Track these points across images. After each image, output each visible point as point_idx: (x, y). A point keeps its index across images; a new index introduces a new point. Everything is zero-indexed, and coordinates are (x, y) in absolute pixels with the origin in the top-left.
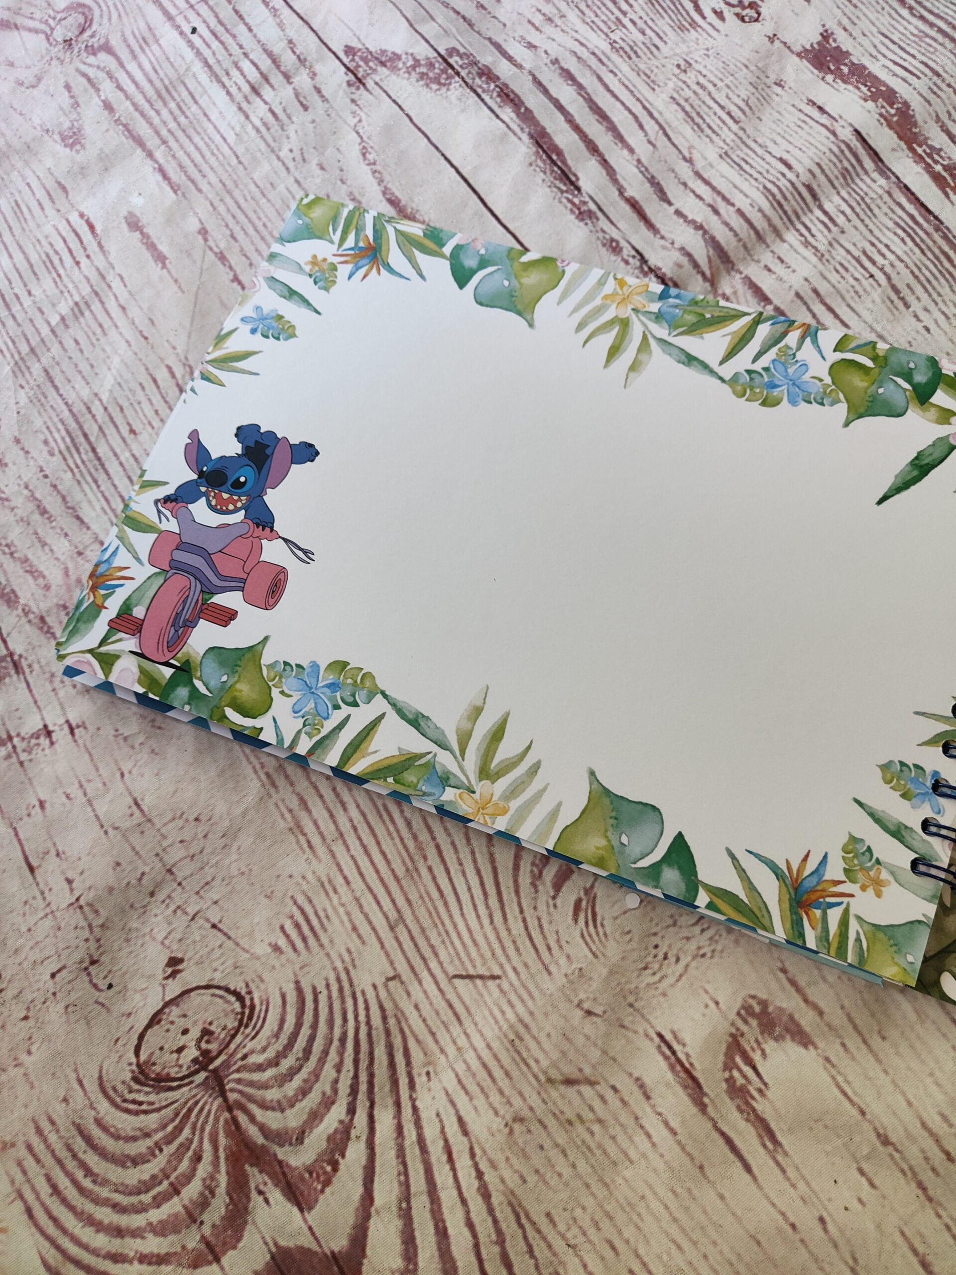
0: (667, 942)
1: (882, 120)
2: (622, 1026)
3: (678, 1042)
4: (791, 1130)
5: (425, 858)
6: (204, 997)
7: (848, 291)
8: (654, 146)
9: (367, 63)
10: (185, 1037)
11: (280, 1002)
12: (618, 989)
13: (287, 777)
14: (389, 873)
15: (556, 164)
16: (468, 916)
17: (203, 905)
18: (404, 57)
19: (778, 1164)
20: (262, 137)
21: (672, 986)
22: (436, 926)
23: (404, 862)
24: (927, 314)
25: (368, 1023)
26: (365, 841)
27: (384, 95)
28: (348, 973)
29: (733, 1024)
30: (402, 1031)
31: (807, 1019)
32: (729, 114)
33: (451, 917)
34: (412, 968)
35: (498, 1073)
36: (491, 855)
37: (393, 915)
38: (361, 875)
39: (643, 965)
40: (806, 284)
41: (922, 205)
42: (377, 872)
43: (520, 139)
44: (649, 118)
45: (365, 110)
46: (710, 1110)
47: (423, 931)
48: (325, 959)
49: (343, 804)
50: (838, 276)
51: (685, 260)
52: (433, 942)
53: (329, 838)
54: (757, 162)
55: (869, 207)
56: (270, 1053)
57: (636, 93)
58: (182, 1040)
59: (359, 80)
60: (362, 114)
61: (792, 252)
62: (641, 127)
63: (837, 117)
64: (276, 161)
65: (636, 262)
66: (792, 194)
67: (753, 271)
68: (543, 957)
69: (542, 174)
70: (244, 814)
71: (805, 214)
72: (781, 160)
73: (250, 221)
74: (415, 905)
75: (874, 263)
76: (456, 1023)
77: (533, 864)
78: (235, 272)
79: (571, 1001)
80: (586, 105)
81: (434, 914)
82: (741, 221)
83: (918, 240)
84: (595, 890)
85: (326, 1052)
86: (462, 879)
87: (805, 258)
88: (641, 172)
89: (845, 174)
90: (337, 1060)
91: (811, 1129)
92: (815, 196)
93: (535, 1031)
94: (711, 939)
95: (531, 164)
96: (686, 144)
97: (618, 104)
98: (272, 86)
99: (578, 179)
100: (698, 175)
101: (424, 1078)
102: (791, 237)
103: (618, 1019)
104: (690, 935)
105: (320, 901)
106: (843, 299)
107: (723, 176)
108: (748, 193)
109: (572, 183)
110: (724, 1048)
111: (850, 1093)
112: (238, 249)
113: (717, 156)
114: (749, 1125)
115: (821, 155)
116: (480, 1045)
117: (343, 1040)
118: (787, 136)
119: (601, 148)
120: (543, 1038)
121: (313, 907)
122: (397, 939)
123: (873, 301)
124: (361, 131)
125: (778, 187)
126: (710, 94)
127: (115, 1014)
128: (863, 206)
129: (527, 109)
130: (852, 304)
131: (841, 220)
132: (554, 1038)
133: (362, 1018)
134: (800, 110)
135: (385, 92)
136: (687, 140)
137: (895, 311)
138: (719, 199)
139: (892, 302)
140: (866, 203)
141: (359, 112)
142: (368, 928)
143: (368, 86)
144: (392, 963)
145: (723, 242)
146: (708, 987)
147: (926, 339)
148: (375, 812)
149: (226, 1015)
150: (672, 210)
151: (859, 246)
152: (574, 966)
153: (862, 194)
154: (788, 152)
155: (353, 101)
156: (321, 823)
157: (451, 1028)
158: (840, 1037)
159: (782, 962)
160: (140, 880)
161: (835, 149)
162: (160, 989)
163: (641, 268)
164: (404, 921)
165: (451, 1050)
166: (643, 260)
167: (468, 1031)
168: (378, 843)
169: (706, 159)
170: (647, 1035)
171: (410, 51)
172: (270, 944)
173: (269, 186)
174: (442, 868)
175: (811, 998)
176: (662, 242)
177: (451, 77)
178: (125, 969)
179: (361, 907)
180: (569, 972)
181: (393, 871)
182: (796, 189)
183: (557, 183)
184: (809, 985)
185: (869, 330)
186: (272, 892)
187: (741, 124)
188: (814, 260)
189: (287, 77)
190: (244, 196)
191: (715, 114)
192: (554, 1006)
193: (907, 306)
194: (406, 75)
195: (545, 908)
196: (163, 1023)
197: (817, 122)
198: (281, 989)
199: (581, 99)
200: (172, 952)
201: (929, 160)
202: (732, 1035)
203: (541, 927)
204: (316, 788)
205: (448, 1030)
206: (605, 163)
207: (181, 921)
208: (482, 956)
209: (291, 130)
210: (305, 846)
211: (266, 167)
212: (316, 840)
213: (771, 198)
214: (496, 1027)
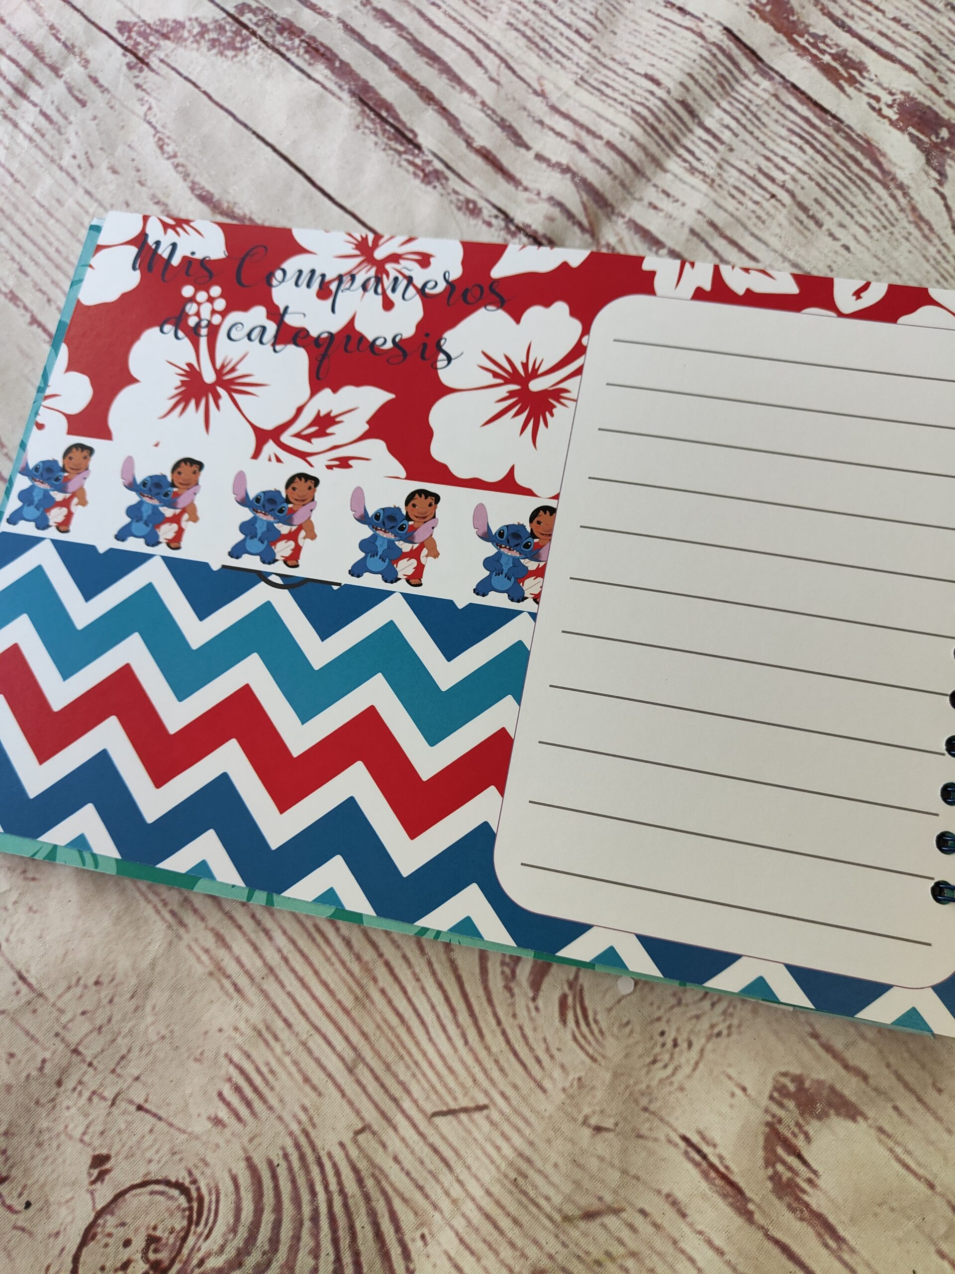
0: (674, 1027)
1: (754, 12)
2: (640, 1136)
3: (708, 1143)
4: (853, 1220)
5: (375, 980)
6: (142, 1198)
7: (749, 218)
8: (498, 83)
9: (146, 38)
10: (128, 1249)
11: (231, 1188)
12: (627, 1094)
13: (195, 911)
14: (336, 1006)
15: (387, 122)
16: (437, 1040)
17: (121, 1085)
18: (188, 24)
19: (846, 1264)
20: (37, 146)
21: (689, 1077)
22: (402, 1058)
23: (350, 989)
24: (843, 230)
25: (342, 1191)
26: (301, 973)
27: (173, 73)
28: (307, 1134)
29: (767, 1111)
30: (384, 1193)
31: (850, 1088)
32: (577, 32)
33: (417, 1044)
34: (383, 1114)
35: (505, 1223)
36: (452, 962)
37: (349, 1055)
38: (303, 1013)
39: (651, 1059)
40: (700, 217)
41: (816, 104)
42: (321, 1006)
43: (340, 99)
44: (486, 52)
45: (154, 94)
46: (757, 1216)
47: (388, 1067)
48: (277, 1123)
49: (266, 932)
50: (734, 202)
51: (556, 212)
52: (402, 1077)
53: (257, 976)
54: (619, 83)
55: (755, 116)
56: (230, 1252)
57: (466, 24)
58: (125, 1254)
59: (141, 60)
60: (151, 100)
61: (678, 182)
62: (479, 63)
63: (702, 17)
64: (58, 173)
65: (500, 223)
66: (665, 113)
67: (636, 212)
68: (533, 1072)
69: (372, 136)
70: (153, 965)
71: (684, 135)
72: (646, 76)
73: (40, 249)
74: (372, 1038)
75: (773, 180)
76: (445, 1170)
77: (503, 963)
78: (31, 312)
79: (575, 1120)
80: (410, 47)
81: (397, 1044)
82: (613, 155)
83: (818, 146)
84: (581, 981)
85: (297, 1238)
86: (423, 998)
87: (693, 187)
88: (488, 116)
89: (722, 81)
90: (312, 1244)
91: (876, 1215)
92: (692, 113)
93: (539, 1163)
94: (724, 1013)
95: (358, 127)
96: (535, 76)
97: (448, 41)
98: (38, 84)
99: (416, 135)
100: (554, 109)
101: (420, 1243)
102: (673, 165)
103: (634, 1130)
104: (700, 1012)
105: (261, 1054)
106: (745, 227)
107: (583, 106)
108: (616, 121)
109: (410, 141)
110: (761, 1140)
111: (913, 1165)
112: (31, 284)
113: (572, 83)
114: (805, 1224)
115: (691, 63)
116: (478, 1192)
117: (315, 1218)
118: (648, 48)
119: (437, 94)
120: (549, 1169)
121: (253, 1062)
122: (359, 1082)
123: (780, 225)
124: (153, 120)
125: (648, 108)
126: (551, 12)
127: (40, 1237)
128: (749, 115)
129: (342, 62)
130: (757, 232)
131: (726, 136)
132: (562, 1167)
133: (333, 1187)
134: (658, 15)
135: (174, 69)
136: (535, 71)
137: (806, 232)
138: (583, 134)
139: (801, 222)
140: (751, 112)
141: (147, 98)
142: (323, 1076)
143: (153, 65)
144: (358, 1112)
145: (596, 183)
146: (731, 1072)
147: (847, 260)
148: (305, 936)
149: (171, 1214)
150: (531, 155)
151: (753, 162)
152: (571, 1077)
153: (745, 102)
154: (653, 65)
155: (138, 86)
156: (245, 960)
157: (441, 1177)
158: (891, 1100)
159: (811, 1025)
160: (41, 1069)
161: (706, 54)
162: (89, 1196)
163: (507, 228)
164: (363, 1059)
165: (445, 1204)
166: (508, 219)
167: (461, 1177)
168: (316, 973)
169: (559, 89)
170: (670, 1141)
171: (194, 16)
172: (209, 1118)
173: (54, 202)
174: (397, 988)
175: (851, 1062)
176: (526, 195)
177: (248, 39)
178: (42, 1179)
179: (310, 1052)
180: (567, 1085)
181: (339, 1003)
182: (669, 107)
183: (392, 143)
184: (847, 1046)
185: (780, 259)
186: (202, 1054)
187: (594, 42)
188: (704, 187)
189: (55, 70)
190: (28, 220)
191: (562, 34)
192: (556, 1130)
193: (819, 224)
194: (195, 45)
195: (525, 1013)
196: (99, 1237)
197: (680, 26)
198: (230, 1171)
199: (404, 42)
200: (94, 1149)
201: (814, 51)
202: (768, 1124)
203: (524, 1037)
204: (232, 918)
205: (437, 1181)
206: (444, 111)
207: (100, 1108)
208: (462, 1085)
209: (70, 132)
210: (231, 990)
211: (48, 181)
212: (243, 981)
213: (642, 122)
214: (492, 1168)
